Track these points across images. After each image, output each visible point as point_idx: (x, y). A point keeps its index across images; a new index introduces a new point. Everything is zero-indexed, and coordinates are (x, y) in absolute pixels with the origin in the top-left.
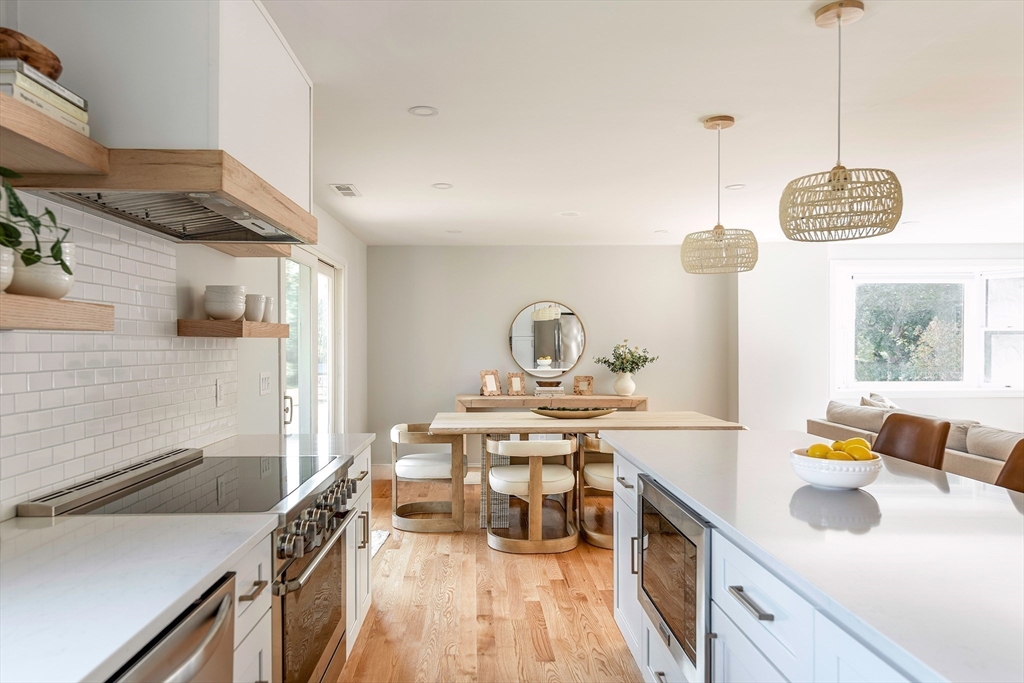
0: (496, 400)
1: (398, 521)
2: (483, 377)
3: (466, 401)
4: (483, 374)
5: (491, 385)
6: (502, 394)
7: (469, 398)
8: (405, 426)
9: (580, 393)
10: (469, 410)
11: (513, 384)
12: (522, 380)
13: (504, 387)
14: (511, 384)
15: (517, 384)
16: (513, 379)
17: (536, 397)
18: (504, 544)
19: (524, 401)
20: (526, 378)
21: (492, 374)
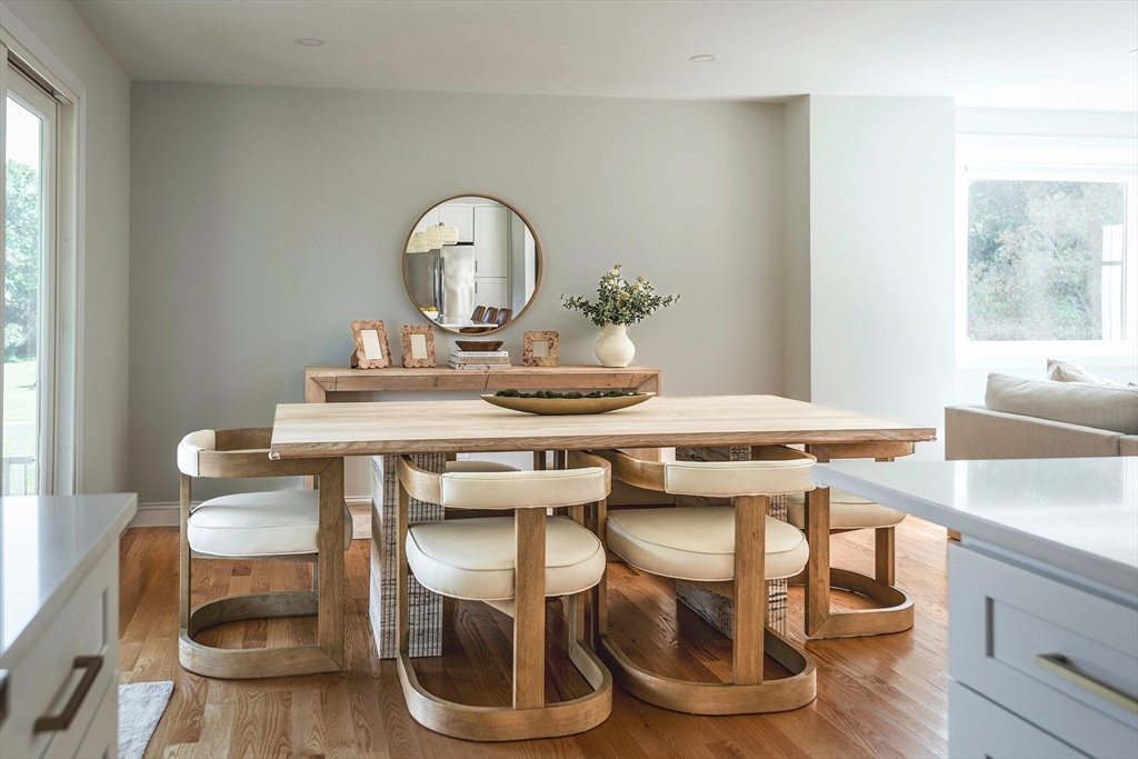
0: (384, 378)
1: (193, 655)
2: (357, 334)
3: (326, 380)
4: (357, 327)
5: (372, 348)
6: (391, 365)
7: (333, 374)
8: (207, 436)
9: (536, 363)
10: (332, 397)
11: (414, 347)
12: (429, 339)
13: (397, 353)
14: (408, 346)
15: (419, 347)
16: (412, 337)
17: (458, 371)
18: (454, 720)
19: (437, 378)
20: (437, 336)
21: (374, 327)
